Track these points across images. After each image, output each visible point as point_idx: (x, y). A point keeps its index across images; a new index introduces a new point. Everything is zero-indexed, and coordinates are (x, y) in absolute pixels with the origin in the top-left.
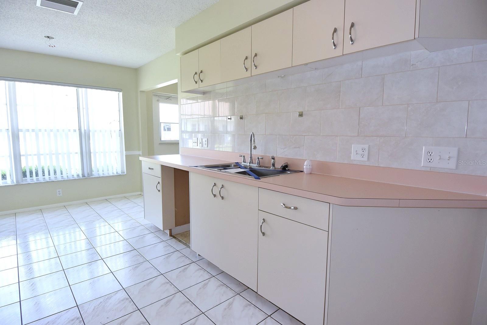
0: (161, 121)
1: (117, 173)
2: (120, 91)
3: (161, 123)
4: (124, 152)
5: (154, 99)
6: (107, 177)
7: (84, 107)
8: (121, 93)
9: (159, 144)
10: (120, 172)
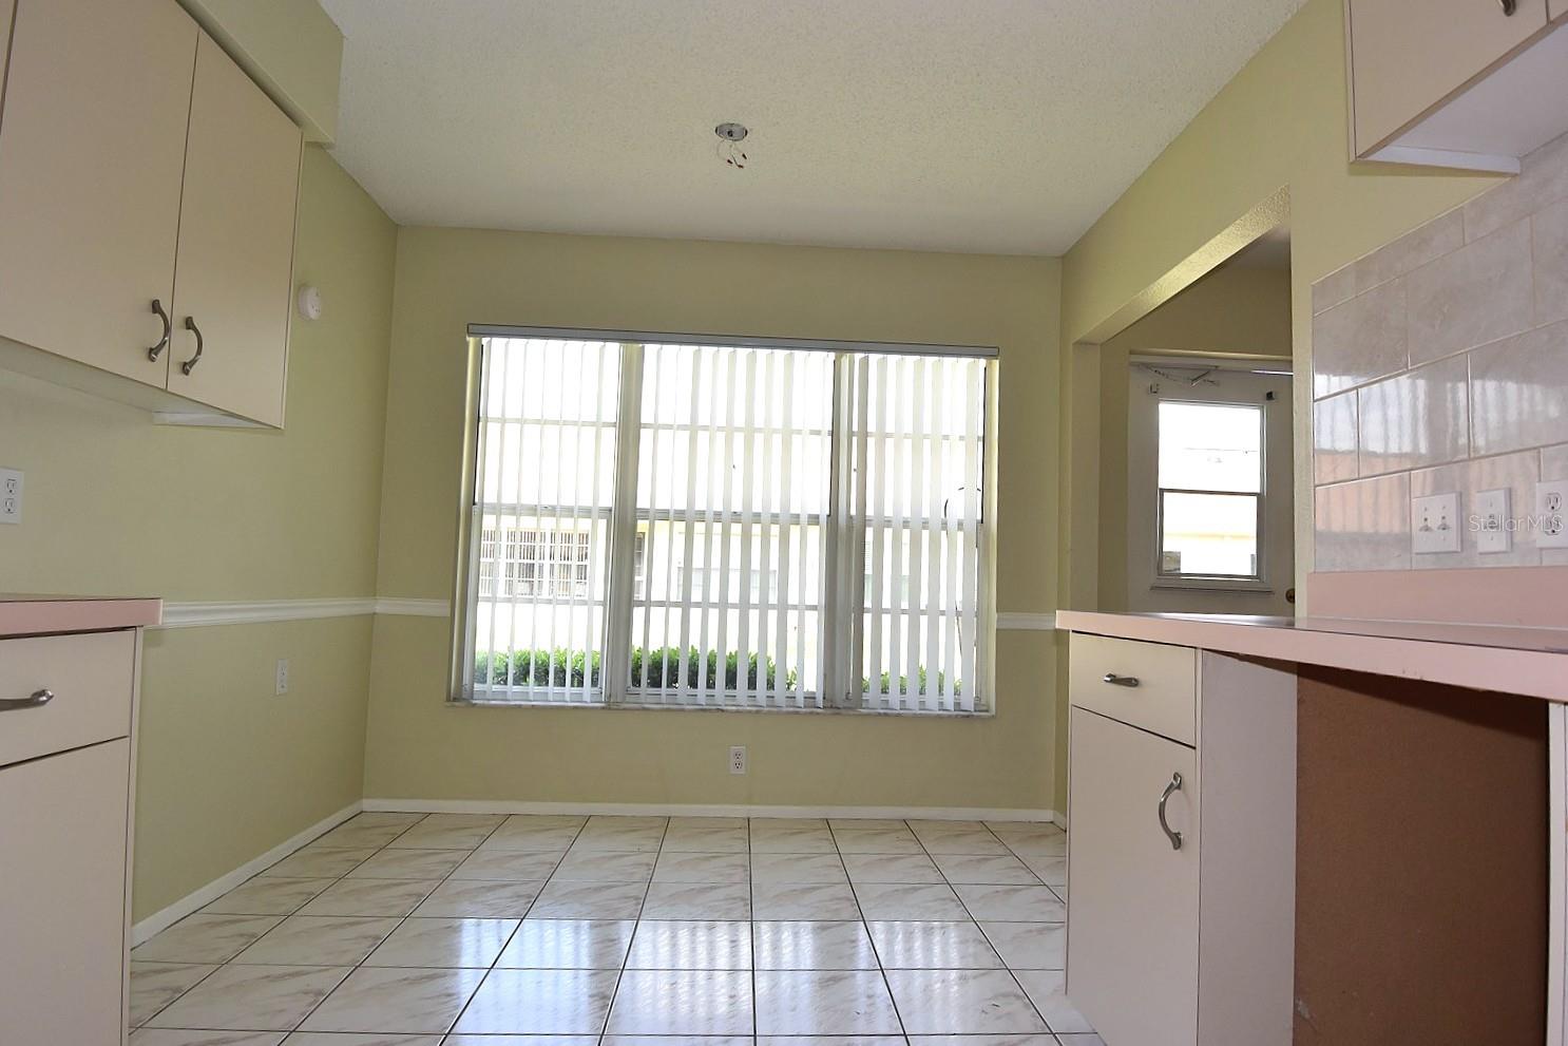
0: (1161, 485)
1: (957, 705)
2: (994, 356)
3: (1162, 491)
4: (994, 615)
5: (1138, 383)
6: (915, 716)
7: (855, 428)
8: (996, 363)
9: (1152, 588)
10: (968, 703)
